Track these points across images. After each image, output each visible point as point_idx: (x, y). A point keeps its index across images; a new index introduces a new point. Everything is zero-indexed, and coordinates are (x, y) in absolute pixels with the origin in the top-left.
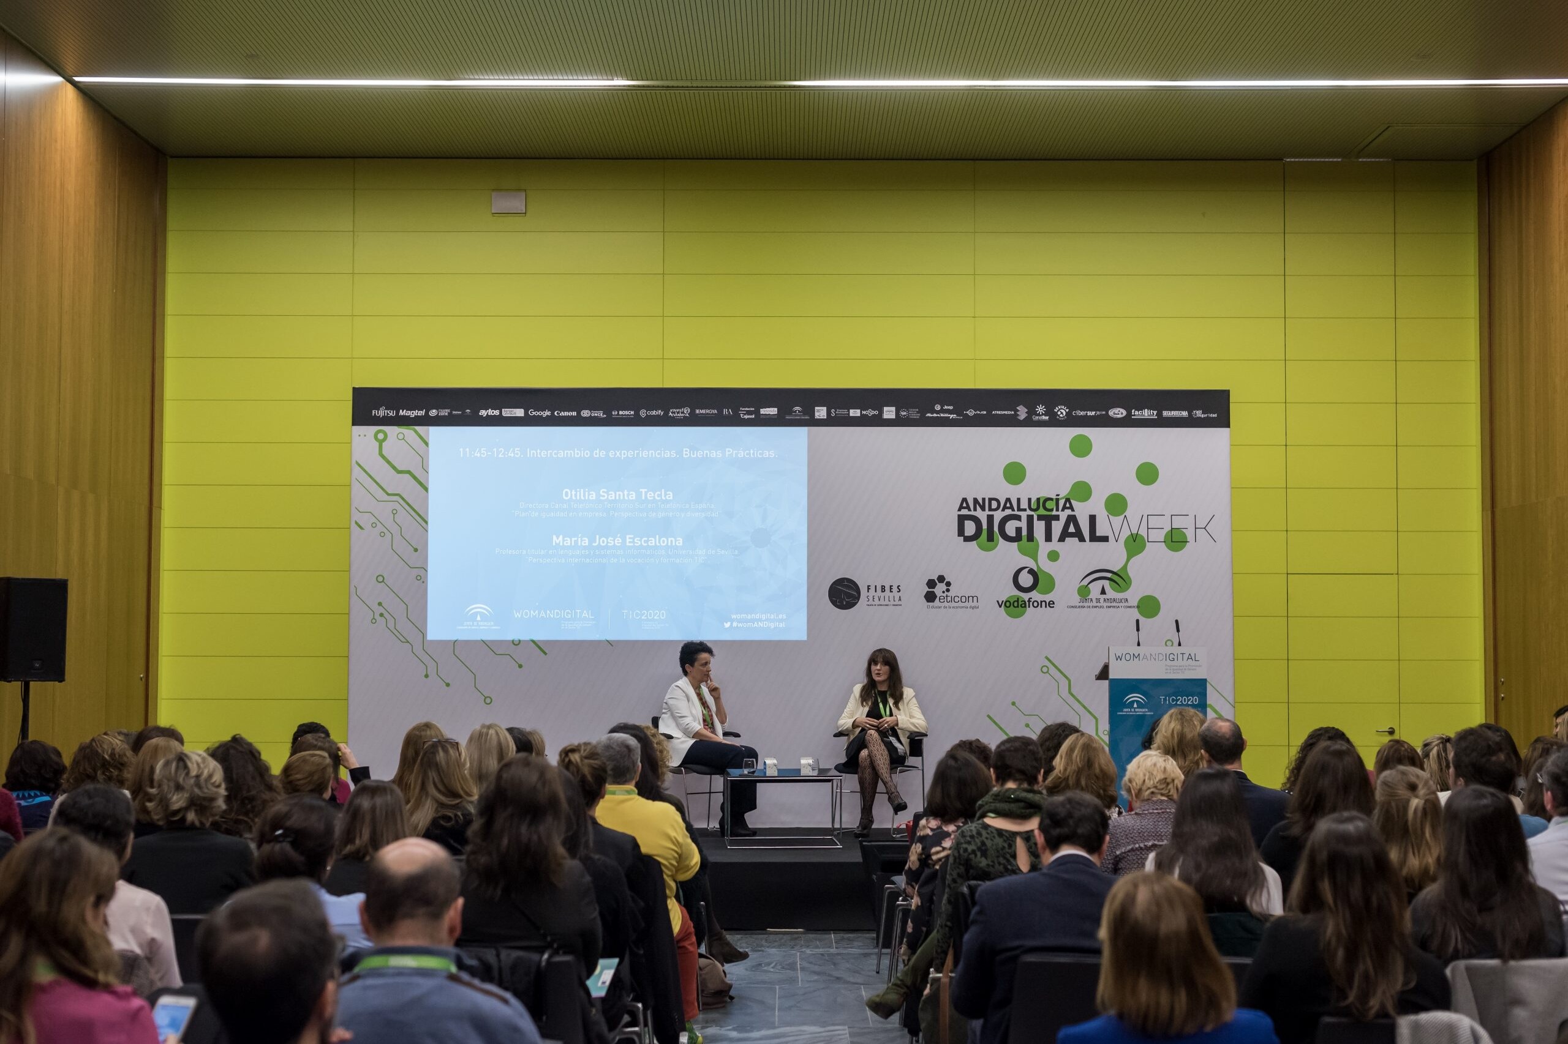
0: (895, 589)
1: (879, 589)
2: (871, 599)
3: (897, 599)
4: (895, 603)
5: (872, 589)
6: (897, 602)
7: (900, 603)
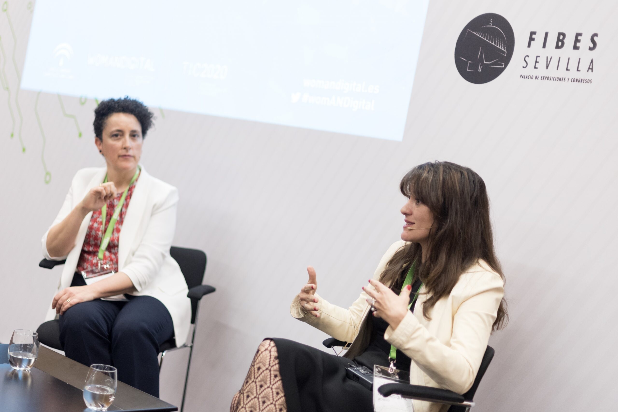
0: (585, 42)
1: (552, 40)
2: (531, 61)
3: (584, 65)
4: (578, 76)
5: (539, 39)
6: (584, 74)
7: (589, 75)
